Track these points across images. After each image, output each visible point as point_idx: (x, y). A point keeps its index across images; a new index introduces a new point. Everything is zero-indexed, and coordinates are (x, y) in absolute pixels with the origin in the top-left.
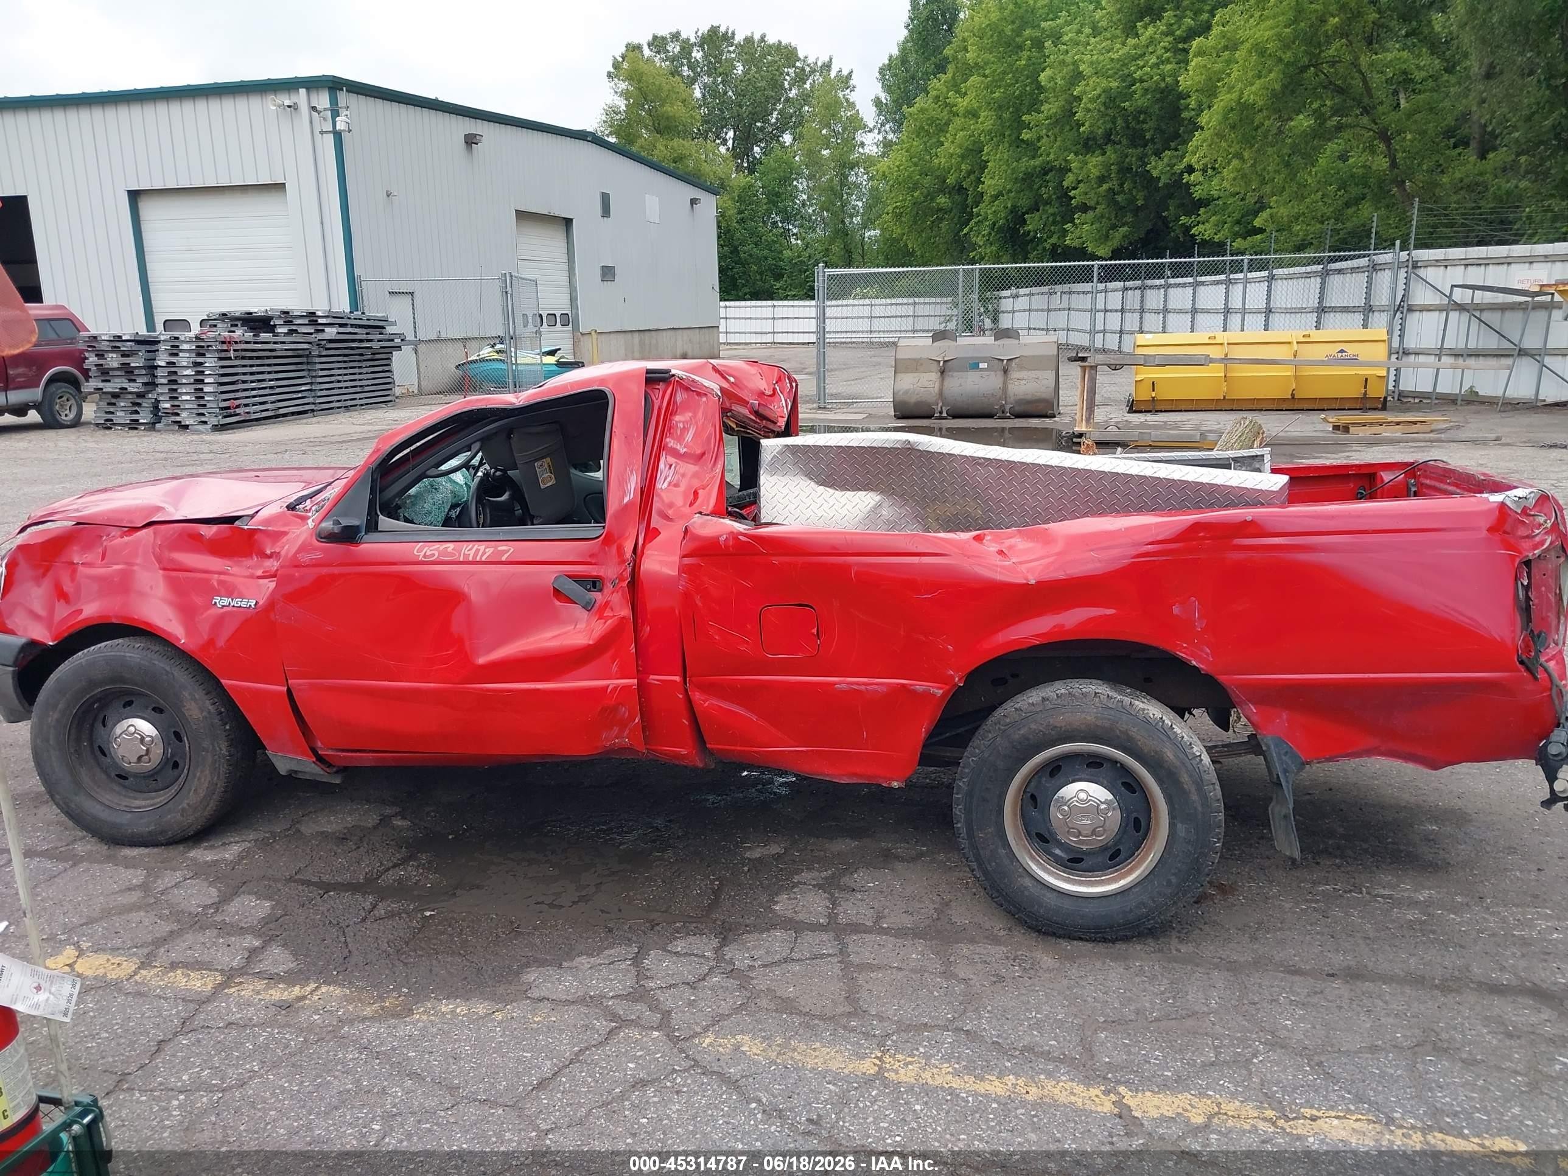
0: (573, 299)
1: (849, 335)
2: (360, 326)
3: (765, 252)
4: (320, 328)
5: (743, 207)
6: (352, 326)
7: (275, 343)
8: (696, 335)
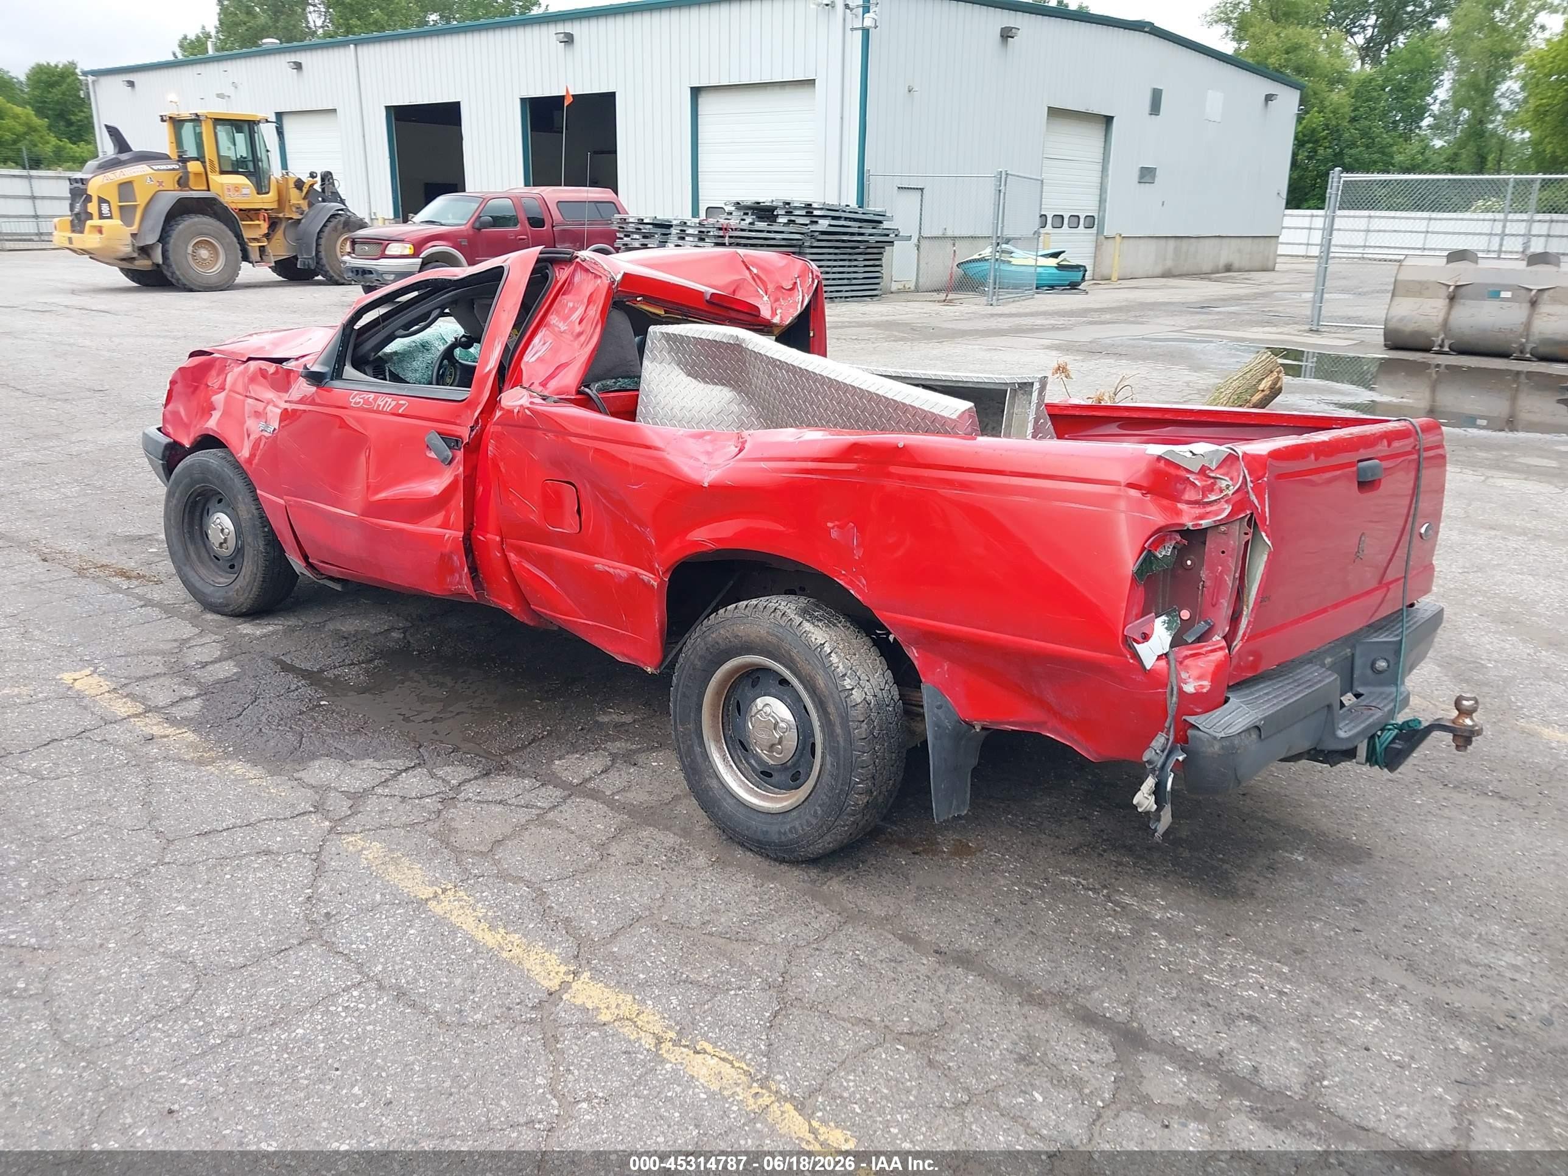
0: (1102, 201)
1: (1377, 251)
2: (855, 220)
3: (1375, 157)
4: (815, 219)
5: (1358, 104)
6: (846, 219)
7: (769, 232)
8: (1247, 245)
